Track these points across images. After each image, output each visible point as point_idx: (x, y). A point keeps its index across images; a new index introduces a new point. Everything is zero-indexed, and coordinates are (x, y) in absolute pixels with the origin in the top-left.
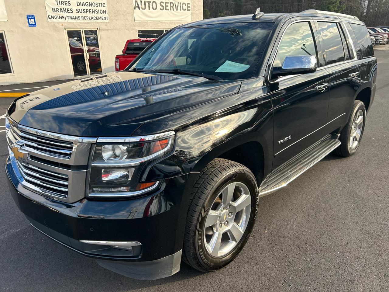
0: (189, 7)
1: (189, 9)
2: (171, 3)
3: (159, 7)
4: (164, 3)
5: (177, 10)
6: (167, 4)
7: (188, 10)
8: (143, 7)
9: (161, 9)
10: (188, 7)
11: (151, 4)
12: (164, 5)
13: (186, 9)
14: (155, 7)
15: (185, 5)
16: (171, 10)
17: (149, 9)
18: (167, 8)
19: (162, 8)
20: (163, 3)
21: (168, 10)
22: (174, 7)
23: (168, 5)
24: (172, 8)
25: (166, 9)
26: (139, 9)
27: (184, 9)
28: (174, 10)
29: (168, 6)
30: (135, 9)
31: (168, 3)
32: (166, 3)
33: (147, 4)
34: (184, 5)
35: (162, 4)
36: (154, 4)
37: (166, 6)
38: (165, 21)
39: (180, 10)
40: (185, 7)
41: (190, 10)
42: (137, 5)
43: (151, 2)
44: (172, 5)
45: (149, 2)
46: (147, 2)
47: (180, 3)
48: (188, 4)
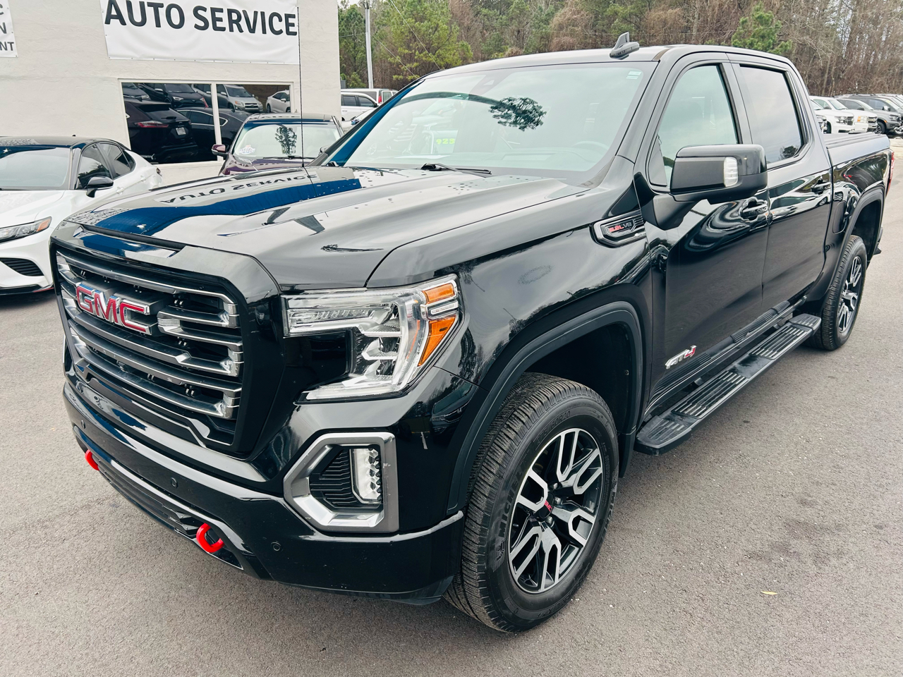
0: (293, 25)
1: (291, 29)
2: (230, 12)
3: (191, 20)
4: (209, 11)
5: (252, 30)
6: (218, 15)
7: (288, 33)
8: (138, 18)
9: (197, 27)
10: (288, 25)
11: (162, 11)
12: (208, 15)
13: (281, 32)
14: (176, 21)
15: (280, 20)
16: (231, 30)
17: (158, 25)
18: (219, 24)
19: (201, 24)
20: (205, 10)
21: (223, 29)
22: (243, 23)
23: (224, 15)
24: (235, 26)
25: (216, 28)
26: (123, 23)
27: (277, 29)
28: (241, 31)
29: (221, 20)
30: (108, 22)
31: (221, 10)
32: (214, 10)
33: (150, 12)
34: (275, 19)
35: (200, 12)
36: (174, 12)
37: (215, 20)
38: (214, 60)
39: (264, 32)
40: (279, 25)
41: (295, 34)
42: (114, 12)
43: (162, 6)
44: (235, 17)
45: (157, 7)
46: (150, 5)
47: (263, 14)
48: (288, 16)
